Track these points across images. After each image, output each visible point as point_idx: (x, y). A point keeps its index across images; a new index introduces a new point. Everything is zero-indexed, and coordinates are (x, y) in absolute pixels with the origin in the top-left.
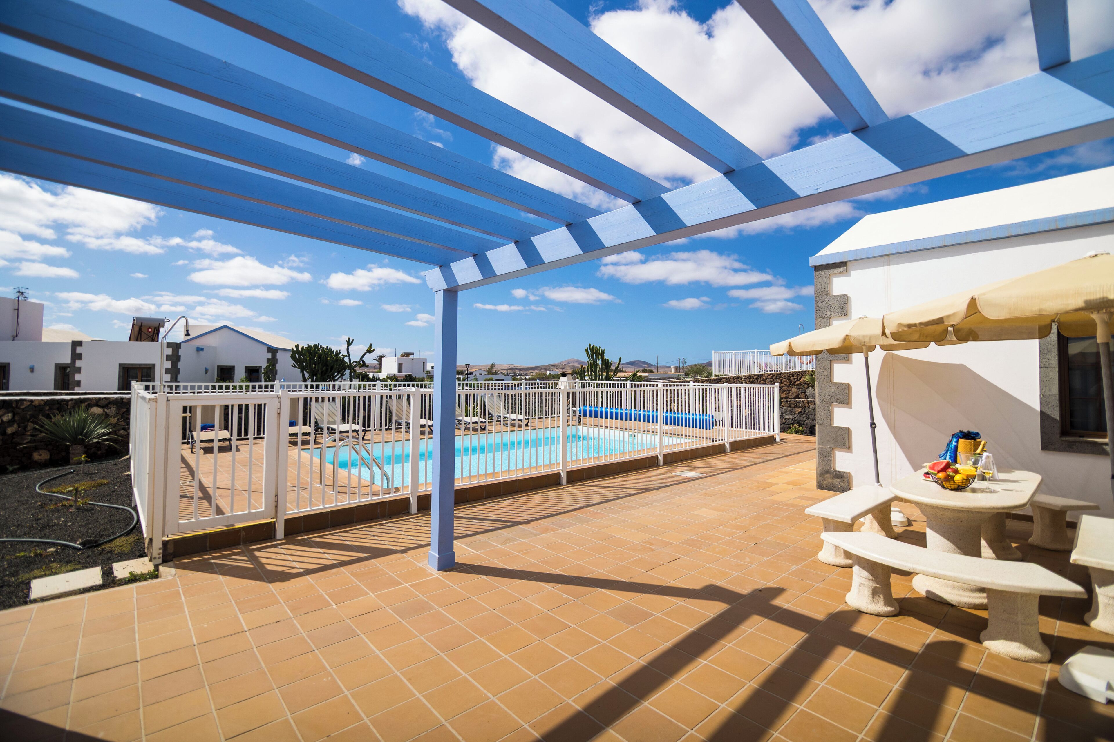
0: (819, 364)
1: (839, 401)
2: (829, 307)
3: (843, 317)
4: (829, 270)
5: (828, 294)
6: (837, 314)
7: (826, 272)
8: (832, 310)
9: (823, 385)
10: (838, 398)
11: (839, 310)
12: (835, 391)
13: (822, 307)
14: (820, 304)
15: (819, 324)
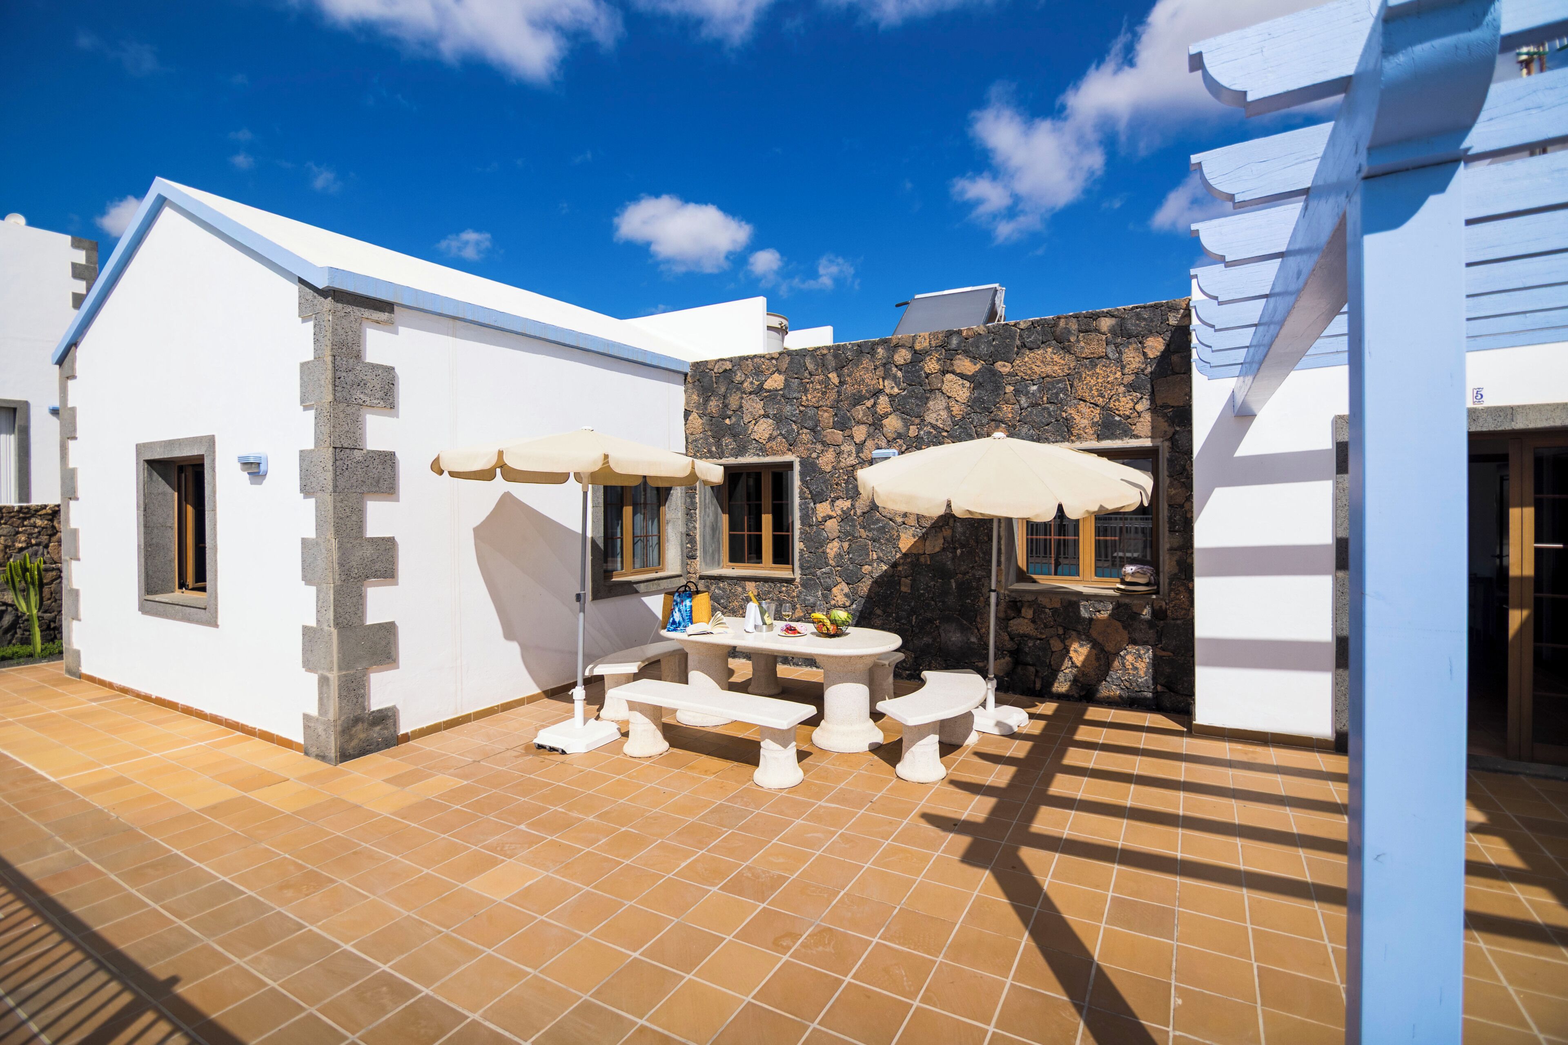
0: (342, 501)
1: (379, 573)
2: (361, 384)
3: (387, 411)
4: (363, 310)
5: (358, 356)
6: (376, 401)
7: (357, 312)
8: (368, 391)
9: (349, 545)
10: (377, 567)
11: (381, 394)
12: (372, 554)
13: (348, 380)
14: (344, 374)
15: (342, 415)
